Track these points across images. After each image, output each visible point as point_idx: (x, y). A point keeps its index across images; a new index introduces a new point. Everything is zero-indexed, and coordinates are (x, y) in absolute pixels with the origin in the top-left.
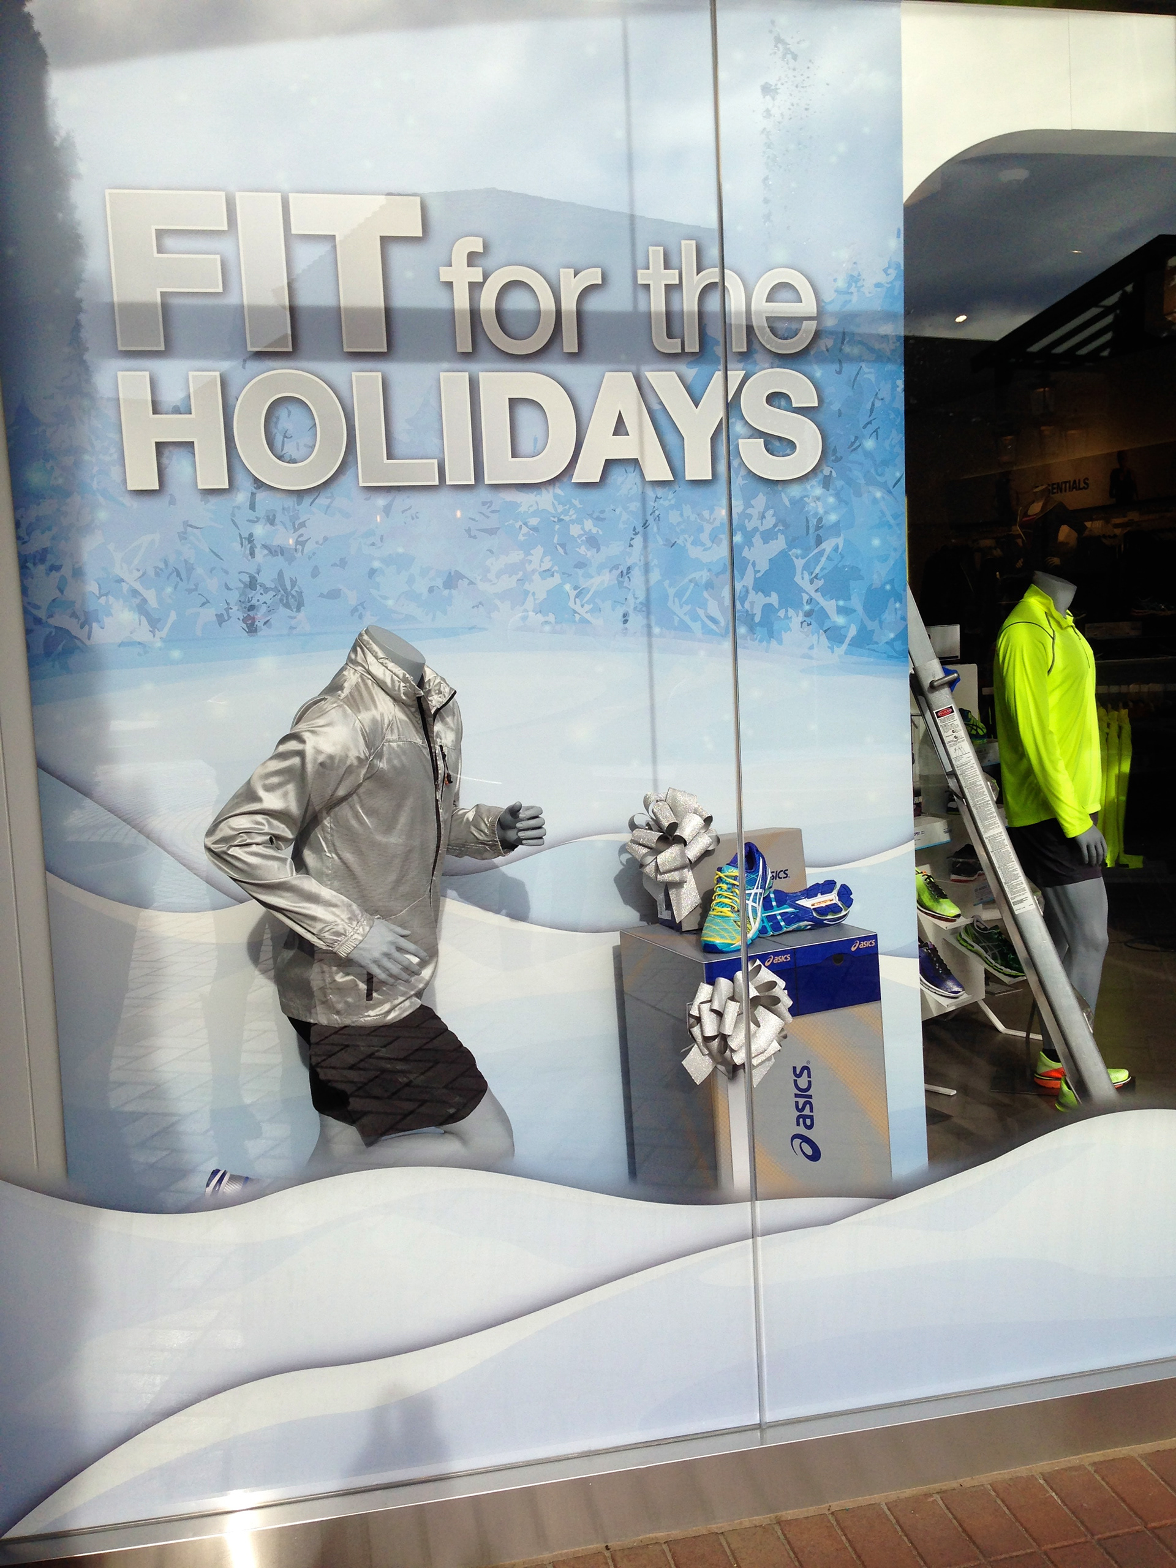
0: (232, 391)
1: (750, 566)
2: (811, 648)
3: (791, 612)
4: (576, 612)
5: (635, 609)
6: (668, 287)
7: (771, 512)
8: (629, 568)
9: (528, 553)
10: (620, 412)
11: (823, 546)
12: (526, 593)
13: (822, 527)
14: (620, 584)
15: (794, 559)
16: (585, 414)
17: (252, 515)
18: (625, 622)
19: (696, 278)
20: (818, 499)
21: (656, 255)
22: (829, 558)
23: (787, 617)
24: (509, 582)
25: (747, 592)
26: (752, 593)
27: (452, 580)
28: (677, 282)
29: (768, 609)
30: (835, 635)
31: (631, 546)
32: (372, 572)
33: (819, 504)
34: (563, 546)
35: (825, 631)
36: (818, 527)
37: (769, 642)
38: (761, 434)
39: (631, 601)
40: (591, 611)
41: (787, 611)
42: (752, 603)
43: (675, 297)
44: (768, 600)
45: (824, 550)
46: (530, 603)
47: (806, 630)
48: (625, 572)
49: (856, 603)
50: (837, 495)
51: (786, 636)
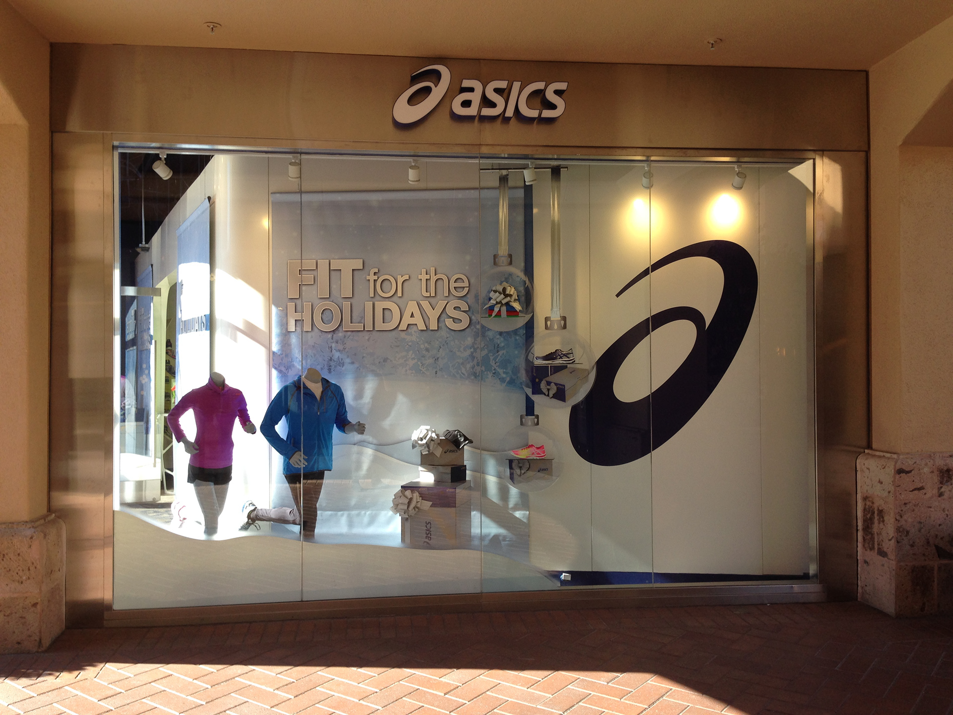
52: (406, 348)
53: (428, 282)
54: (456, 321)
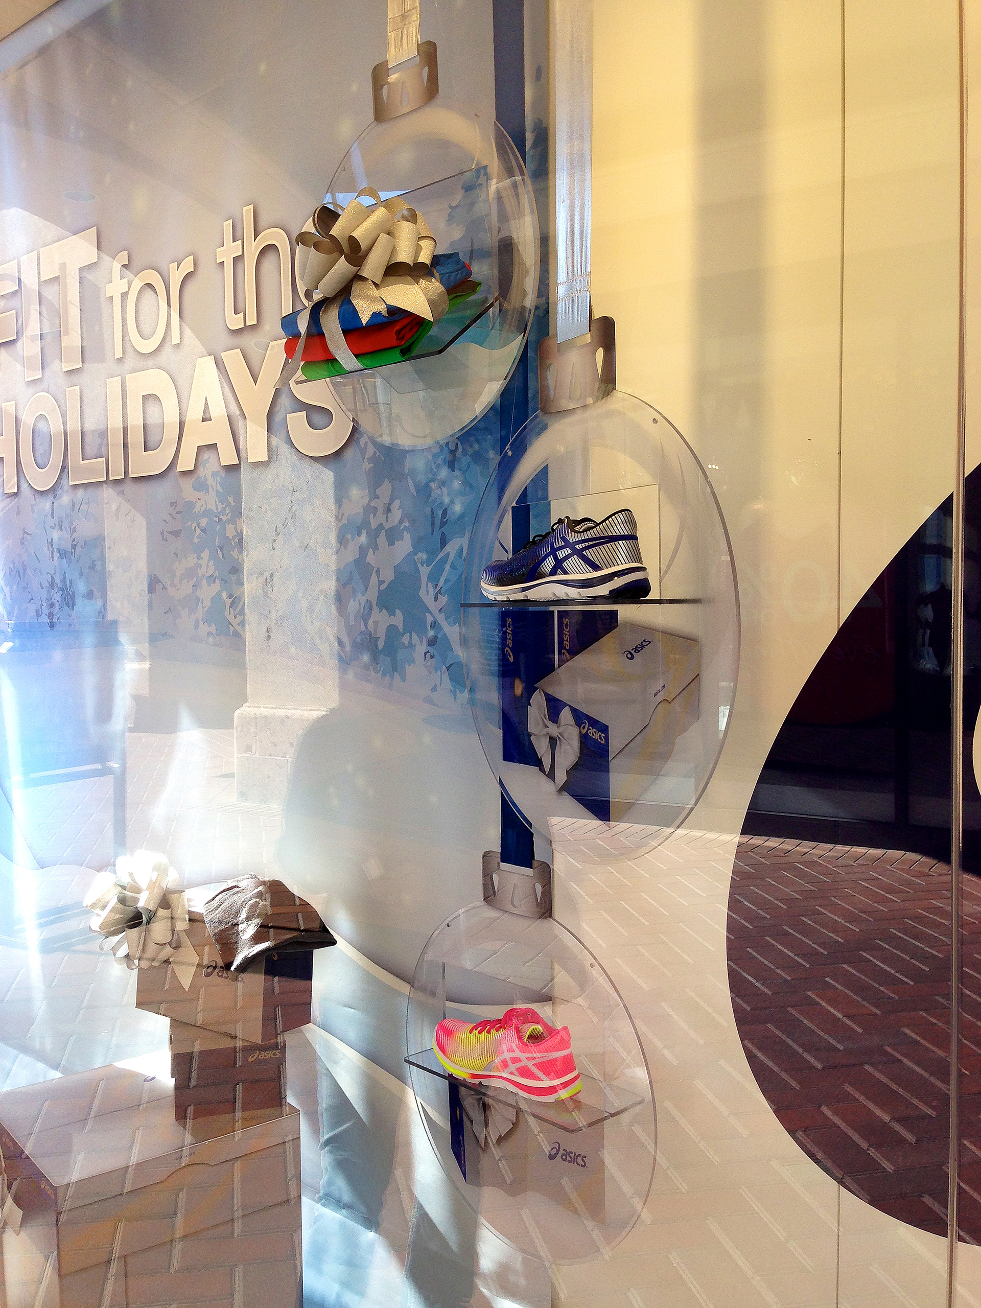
52: (196, 540)
53: (239, 266)
54: (317, 418)
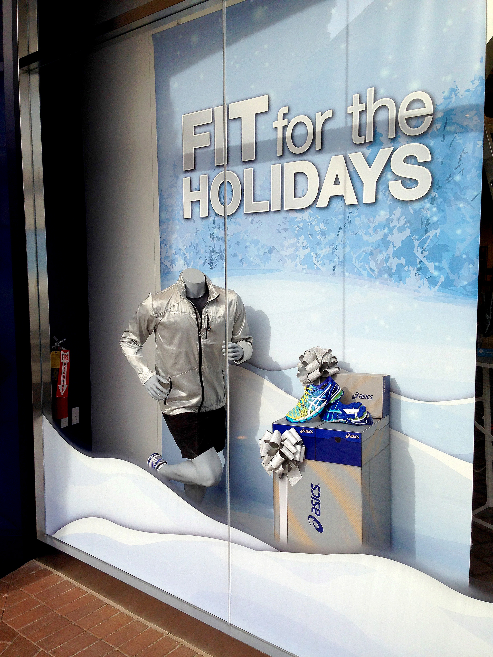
0: (210, 181)
1: (391, 244)
2: (420, 287)
3: (411, 268)
4: (315, 264)
5: (338, 264)
6: (361, 112)
7: (404, 217)
8: (337, 245)
9: (298, 239)
10: (337, 174)
11: (429, 234)
12: (297, 255)
13: (428, 224)
14: (333, 252)
15: (414, 241)
16: (322, 176)
17: (214, 226)
18: (334, 270)
19: (373, 105)
20: (428, 209)
21: (356, 98)
22: (431, 240)
23: (408, 270)
24: (291, 251)
25: (389, 257)
26: (391, 257)
27: (271, 250)
28: (364, 109)
29: (399, 266)
30: (432, 281)
31: (338, 235)
32: (247, 246)
33: (428, 212)
34: (311, 235)
35: (427, 279)
36: (427, 224)
37: (399, 283)
38: (399, 178)
39: (337, 260)
40: (321, 265)
41: (409, 267)
42: (391, 263)
43: (363, 116)
44: (400, 261)
45: (429, 236)
46: (298, 261)
47: (417, 277)
48: (335, 247)
49: (445, 264)
50: (438, 208)
51: (407, 280)
